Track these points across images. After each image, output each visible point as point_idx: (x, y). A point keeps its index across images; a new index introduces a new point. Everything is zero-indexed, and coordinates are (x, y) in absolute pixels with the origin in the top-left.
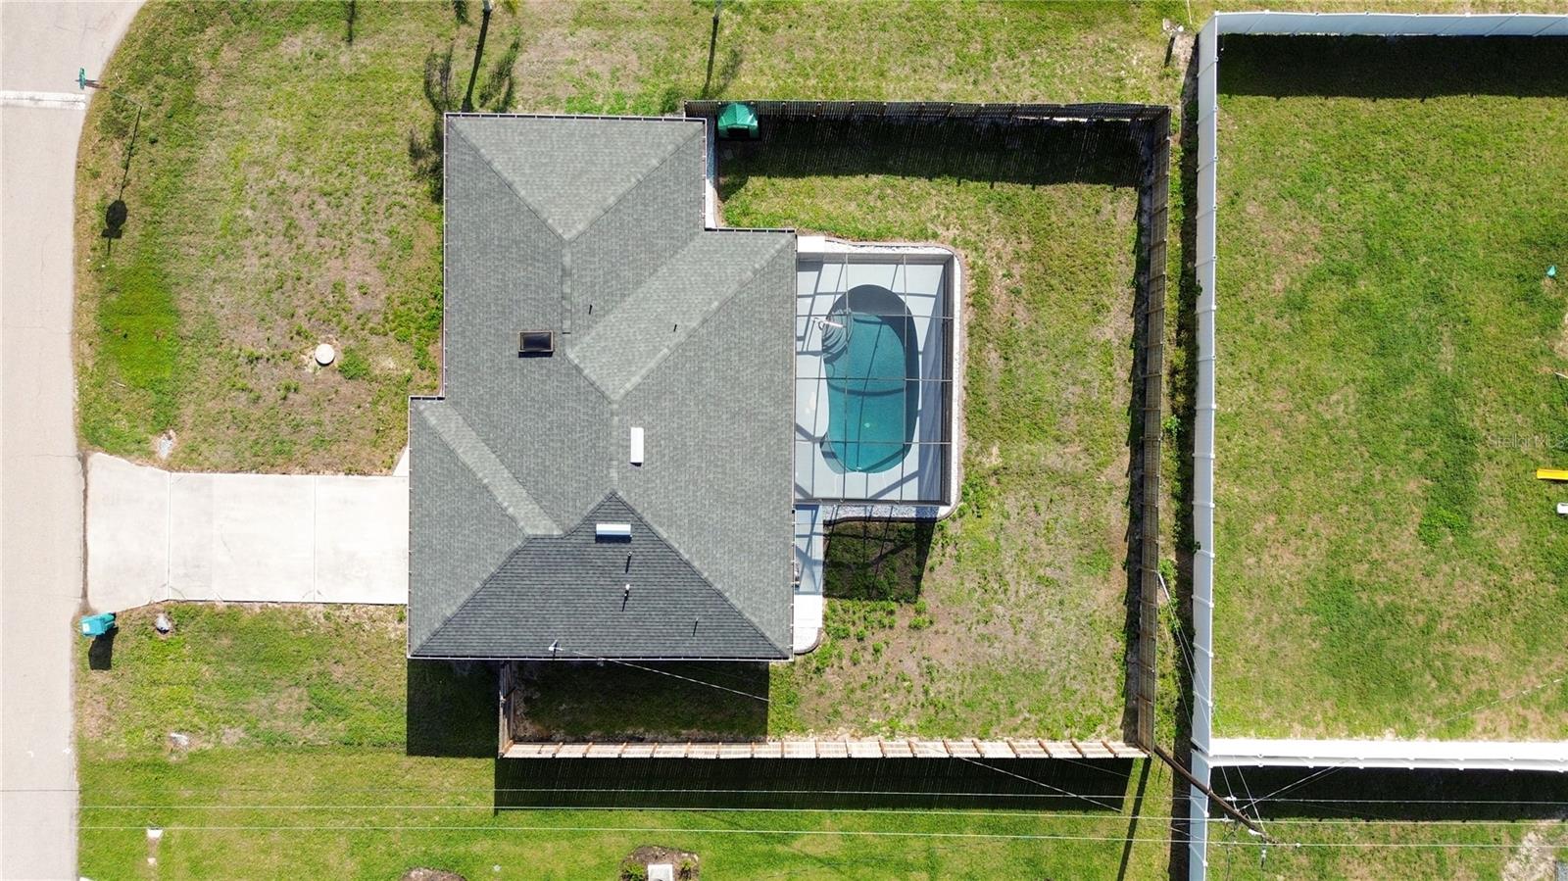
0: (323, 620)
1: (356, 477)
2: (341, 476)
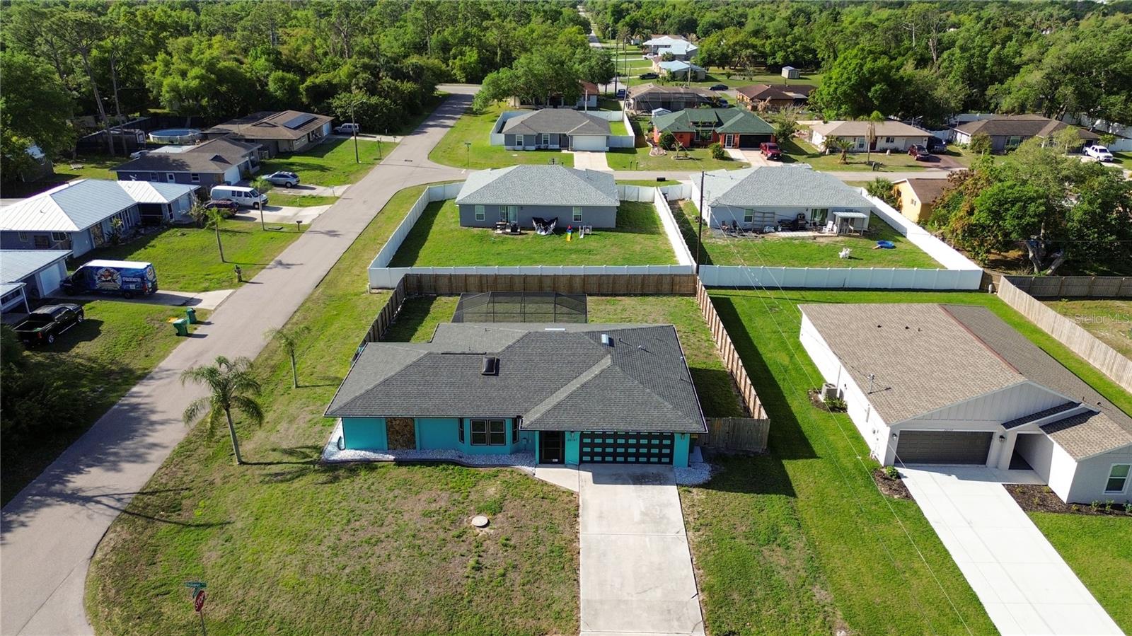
1: (580, 511)
2: (579, 520)
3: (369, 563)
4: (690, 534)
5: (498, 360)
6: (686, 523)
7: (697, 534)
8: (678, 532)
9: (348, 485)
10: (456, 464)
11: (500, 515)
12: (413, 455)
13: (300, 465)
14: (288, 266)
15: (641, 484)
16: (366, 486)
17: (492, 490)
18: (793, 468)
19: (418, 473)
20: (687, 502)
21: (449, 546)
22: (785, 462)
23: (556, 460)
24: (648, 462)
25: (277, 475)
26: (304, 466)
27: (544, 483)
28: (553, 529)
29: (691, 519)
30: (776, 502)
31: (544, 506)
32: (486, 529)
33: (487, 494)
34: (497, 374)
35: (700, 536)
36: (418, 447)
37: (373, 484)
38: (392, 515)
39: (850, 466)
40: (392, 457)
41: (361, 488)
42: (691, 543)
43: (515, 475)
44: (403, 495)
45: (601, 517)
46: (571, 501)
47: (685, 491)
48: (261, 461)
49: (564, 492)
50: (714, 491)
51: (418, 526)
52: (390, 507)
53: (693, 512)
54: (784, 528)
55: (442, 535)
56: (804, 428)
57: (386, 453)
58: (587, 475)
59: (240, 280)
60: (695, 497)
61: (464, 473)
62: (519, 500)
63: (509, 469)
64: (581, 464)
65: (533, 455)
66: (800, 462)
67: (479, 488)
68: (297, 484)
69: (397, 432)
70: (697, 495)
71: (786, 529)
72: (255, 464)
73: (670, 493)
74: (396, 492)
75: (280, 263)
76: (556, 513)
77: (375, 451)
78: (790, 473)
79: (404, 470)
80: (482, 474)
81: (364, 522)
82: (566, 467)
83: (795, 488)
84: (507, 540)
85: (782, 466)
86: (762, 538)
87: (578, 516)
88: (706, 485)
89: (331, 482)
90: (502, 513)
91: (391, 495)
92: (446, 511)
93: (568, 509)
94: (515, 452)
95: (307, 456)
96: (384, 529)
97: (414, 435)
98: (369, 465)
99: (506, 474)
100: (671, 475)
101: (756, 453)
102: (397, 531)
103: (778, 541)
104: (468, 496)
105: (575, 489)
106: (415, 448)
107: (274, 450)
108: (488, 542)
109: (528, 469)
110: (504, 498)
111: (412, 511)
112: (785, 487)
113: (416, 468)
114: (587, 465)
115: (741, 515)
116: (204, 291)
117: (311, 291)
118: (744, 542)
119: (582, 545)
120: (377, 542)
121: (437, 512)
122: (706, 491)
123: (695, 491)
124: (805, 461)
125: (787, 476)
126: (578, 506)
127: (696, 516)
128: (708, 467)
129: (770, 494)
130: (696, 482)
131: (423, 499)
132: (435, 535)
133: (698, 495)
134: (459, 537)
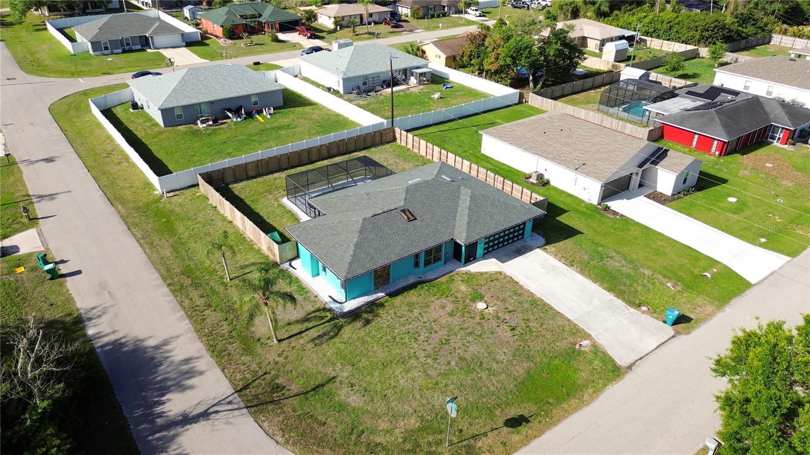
1: (516, 280)
2: (521, 283)
3: (459, 354)
5: (408, 210)
6: (565, 264)
8: (568, 270)
10: (424, 282)
12: (393, 288)
13: (327, 324)
14: (52, 196)
15: (523, 254)
17: (463, 288)
18: (565, 220)
20: (552, 254)
21: (485, 324)
22: (558, 219)
25: (320, 336)
26: (332, 323)
27: (481, 273)
28: (517, 293)
30: (581, 239)
31: (497, 284)
32: (491, 308)
33: (464, 291)
34: (416, 218)
35: (577, 267)
37: (395, 313)
38: (433, 324)
39: (584, 209)
40: (384, 294)
41: (392, 318)
42: (578, 272)
43: (462, 275)
44: (422, 311)
46: (505, 277)
47: (544, 249)
48: (291, 334)
50: (554, 244)
51: (456, 322)
52: (426, 320)
53: (560, 257)
55: (474, 321)
57: (378, 293)
58: (494, 260)
59: (29, 219)
60: (551, 250)
61: (435, 285)
62: (483, 287)
63: (454, 273)
64: (484, 256)
66: (564, 216)
67: (454, 289)
68: (346, 335)
69: (379, 276)
71: (600, 249)
72: (290, 337)
73: (541, 253)
74: (416, 311)
75: (41, 196)
76: (508, 285)
77: (366, 295)
78: (568, 223)
79: (400, 298)
80: (445, 281)
81: (424, 334)
82: (479, 261)
83: (578, 229)
84: (506, 309)
85: (560, 221)
86: (597, 257)
87: (518, 282)
88: (547, 243)
89: (368, 324)
90: (485, 296)
91: (416, 314)
92: (458, 309)
93: (509, 281)
94: (445, 263)
95: (322, 318)
96: (441, 333)
97: (389, 275)
99: (457, 277)
100: (531, 244)
102: (449, 331)
103: (605, 256)
104: (456, 296)
105: (499, 270)
106: (389, 283)
107: (289, 324)
108: (500, 314)
109: (464, 269)
110: (475, 289)
111: (441, 317)
112: (574, 230)
114: (487, 255)
115: (578, 251)
118: (594, 262)
119: (538, 295)
120: (447, 341)
121: (454, 311)
122: (551, 246)
123: (548, 247)
126: (511, 277)
127: (564, 259)
128: (538, 235)
129: (574, 236)
130: (543, 243)
131: (437, 308)
132: (471, 323)
134: (483, 318)
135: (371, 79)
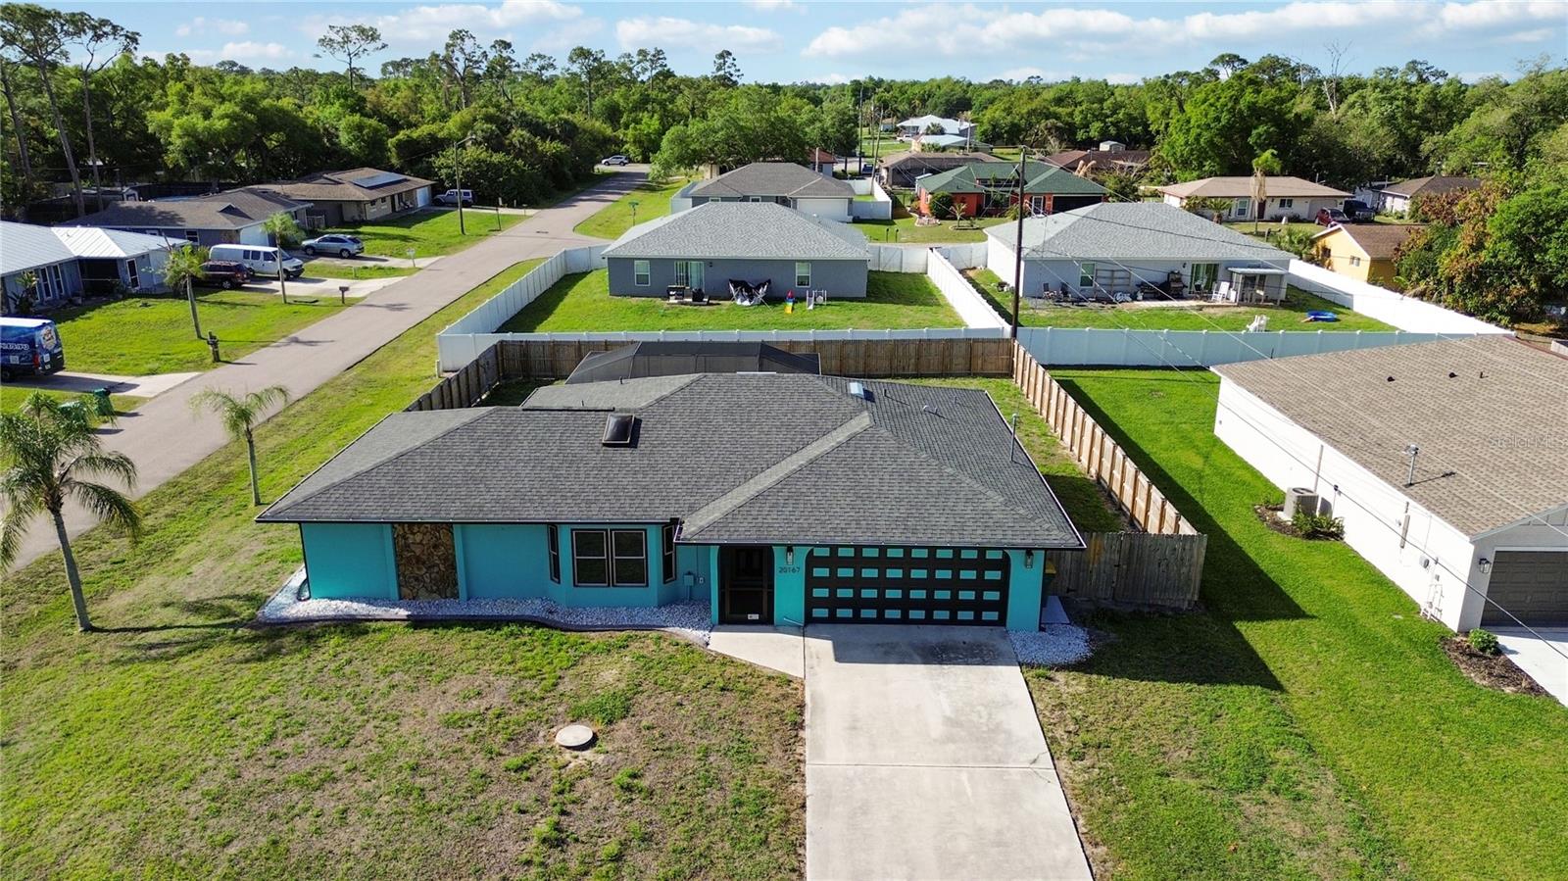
0: (1087, 762)
1: (807, 716)
2: (805, 734)
3: (292, 831)
4: (1063, 764)
5: (638, 422)
6: (1052, 742)
7: (1079, 764)
8: (1035, 761)
9: (292, 666)
10: (538, 623)
11: (623, 724)
12: (450, 608)
13: (208, 630)
14: (310, 343)
15: (941, 663)
16: (333, 666)
17: (610, 674)
18: (1261, 636)
19: (454, 643)
20: (1046, 700)
21: (495, 788)
22: (1242, 626)
23: (756, 617)
24: (953, 621)
25: (152, 647)
26: (214, 631)
27: (727, 661)
28: (743, 752)
29: (1060, 732)
30: (1243, 702)
31: (724, 705)
32: (588, 754)
33: (597, 683)
34: (634, 444)
35: (1087, 770)
36: (463, 594)
37: (349, 662)
38: (376, 722)
39: (1383, 632)
40: (403, 613)
41: (320, 670)
42: (1068, 783)
43: (664, 645)
44: (411, 682)
45: (854, 728)
46: (785, 696)
47: (1038, 676)
48: (133, 625)
49: (769, 678)
50: (1103, 679)
51: (430, 745)
52: (375, 708)
53: (1062, 719)
54: (1278, 755)
55: (481, 765)
56: (1264, 565)
57: (394, 605)
58: (822, 647)
59: (217, 359)
60: (1063, 689)
61: (555, 641)
62: (670, 694)
63: (654, 634)
64: (809, 624)
65: (708, 609)
66: (1273, 626)
67: (581, 669)
68: (186, 664)
69: (418, 559)
70: (1067, 684)
71: (1284, 755)
72: (116, 631)
73: (1007, 680)
74: (397, 677)
75: (296, 341)
76: (753, 720)
77: (370, 600)
78: (1260, 648)
79: (425, 635)
80: (594, 643)
81: (305, 738)
82: (776, 631)
83: (1277, 673)
84: (634, 776)
85: (1238, 634)
86: (1231, 775)
87: (802, 728)
88: (1082, 667)
89: (260, 660)
90: (629, 719)
91: (383, 685)
92: (499, 716)
93: (779, 712)
94: (669, 601)
95: (228, 613)
96: (348, 753)
97: (453, 567)
98: (351, 626)
99: (646, 644)
100: (1004, 646)
101: (1177, 610)
102: (378, 757)
103: (1272, 783)
104: (555, 685)
105: (796, 672)
106: (456, 596)
107: (166, 605)
108: (588, 780)
109: (693, 635)
110: (637, 688)
111: (424, 715)
112: (1255, 672)
113: (452, 632)
114: (821, 627)
115: (1171, 727)
116: (148, 374)
117: (336, 374)
118: (1192, 782)
119: (810, 789)
120: (323, 781)
121: (481, 717)
122: (1085, 678)
123: (1061, 677)
124: (1283, 623)
125: (1254, 652)
126: (802, 706)
127: (1071, 728)
128: (1081, 633)
129: (1227, 684)
130: (1060, 660)
131: (454, 690)
132: (465, 764)
133: (1070, 684)
134: (520, 769)
135: (1108, 274)
